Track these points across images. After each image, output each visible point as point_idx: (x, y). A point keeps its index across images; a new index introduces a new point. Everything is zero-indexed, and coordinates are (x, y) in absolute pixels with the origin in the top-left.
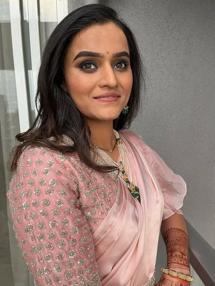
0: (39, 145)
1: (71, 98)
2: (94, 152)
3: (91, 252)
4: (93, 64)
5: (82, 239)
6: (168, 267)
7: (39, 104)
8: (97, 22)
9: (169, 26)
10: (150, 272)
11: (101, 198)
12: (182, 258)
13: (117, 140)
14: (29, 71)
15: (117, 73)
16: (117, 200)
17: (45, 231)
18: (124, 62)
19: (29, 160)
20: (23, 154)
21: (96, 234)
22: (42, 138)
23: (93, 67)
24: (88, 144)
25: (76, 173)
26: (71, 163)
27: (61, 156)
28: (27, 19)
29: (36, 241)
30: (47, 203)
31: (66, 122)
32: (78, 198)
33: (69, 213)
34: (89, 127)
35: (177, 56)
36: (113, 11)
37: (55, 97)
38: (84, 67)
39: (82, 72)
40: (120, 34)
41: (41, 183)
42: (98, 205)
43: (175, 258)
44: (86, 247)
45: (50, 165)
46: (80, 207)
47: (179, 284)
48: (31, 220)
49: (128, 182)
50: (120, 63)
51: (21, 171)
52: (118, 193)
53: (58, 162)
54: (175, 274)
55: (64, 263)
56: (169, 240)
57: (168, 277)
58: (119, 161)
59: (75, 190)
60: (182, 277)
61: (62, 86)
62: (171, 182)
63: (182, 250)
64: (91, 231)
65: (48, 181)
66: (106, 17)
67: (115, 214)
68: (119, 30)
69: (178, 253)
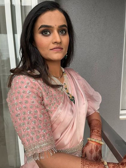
0: (22, 74)
1: (38, 50)
2: (50, 78)
3: (49, 127)
4: (48, 31)
5: (45, 120)
6: (90, 137)
7: (21, 54)
8: (50, 10)
9: (94, 10)
10: (80, 139)
11: (54, 100)
12: (98, 133)
13: (63, 73)
14: (15, 35)
15: (61, 36)
16: (62, 102)
17: (26, 116)
18: (64, 30)
19: (17, 81)
20: (14, 79)
21: (52, 119)
22: (23, 71)
23: (48, 33)
24: (47, 74)
25: (41, 88)
26: (39, 83)
27: (33, 79)
28: (14, 4)
29: (21, 121)
30: (27, 102)
31: (36, 62)
32: (43, 101)
33: (38, 107)
34: (47, 65)
35: (99, 27)
36: (58, 4)
37: (30, 49)
38: (44, 33)
39: (43, 36)
40: (62, 16)
41: (24, 92)
42: (53, 104)
43: (94, 133)
44: (46, 124)
45: (28, 84)
46: (44, 105)
47: (96, 145)
48: (19, 111)
49: (68, 93)
50: (62, 31)
51: (13, 87)
52: (63, 98)
53: (32, 82)
54: (94, 140)
55: (35, 131)
56: (92, 125)
57: (90, 142)
58: (64, 83)
59: (41, 96)
60: (97, 141)
61: (33, 44)
62: (92, 95)
63: (98, 129)
64: (50, 117)
65: (27, 92)
66: (54, 7)
67: (61, 108)
68: (61, 13)
69: (96, 131)
